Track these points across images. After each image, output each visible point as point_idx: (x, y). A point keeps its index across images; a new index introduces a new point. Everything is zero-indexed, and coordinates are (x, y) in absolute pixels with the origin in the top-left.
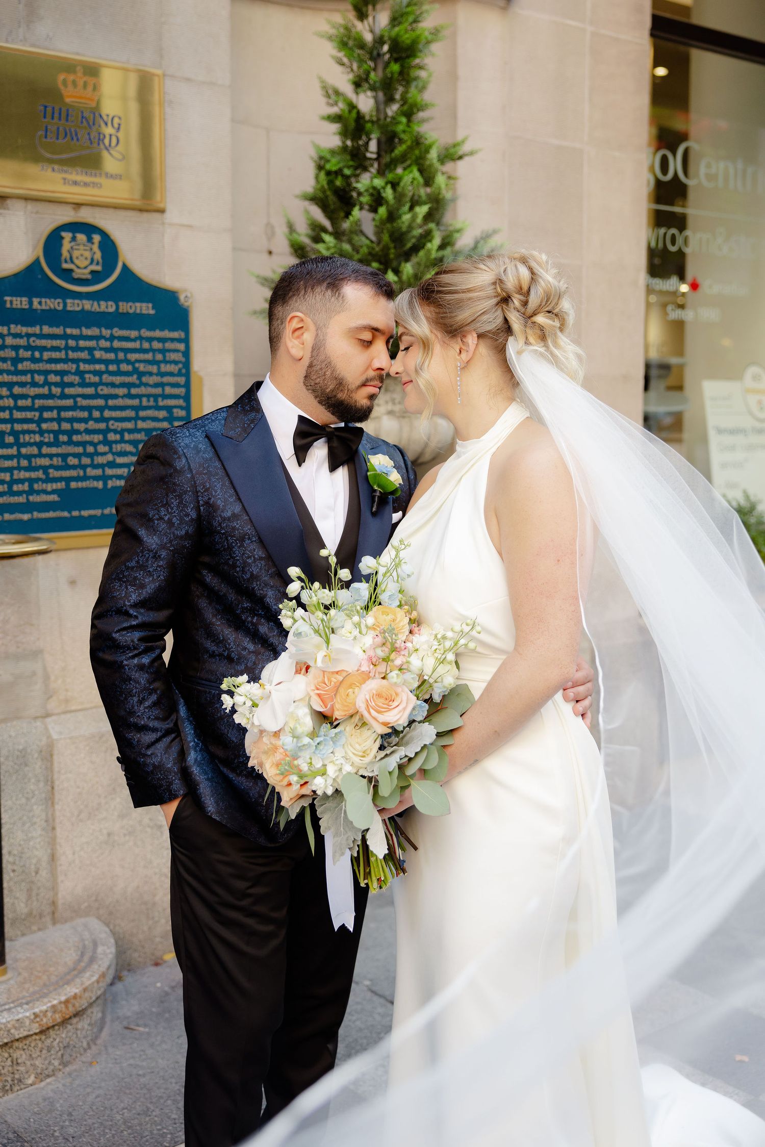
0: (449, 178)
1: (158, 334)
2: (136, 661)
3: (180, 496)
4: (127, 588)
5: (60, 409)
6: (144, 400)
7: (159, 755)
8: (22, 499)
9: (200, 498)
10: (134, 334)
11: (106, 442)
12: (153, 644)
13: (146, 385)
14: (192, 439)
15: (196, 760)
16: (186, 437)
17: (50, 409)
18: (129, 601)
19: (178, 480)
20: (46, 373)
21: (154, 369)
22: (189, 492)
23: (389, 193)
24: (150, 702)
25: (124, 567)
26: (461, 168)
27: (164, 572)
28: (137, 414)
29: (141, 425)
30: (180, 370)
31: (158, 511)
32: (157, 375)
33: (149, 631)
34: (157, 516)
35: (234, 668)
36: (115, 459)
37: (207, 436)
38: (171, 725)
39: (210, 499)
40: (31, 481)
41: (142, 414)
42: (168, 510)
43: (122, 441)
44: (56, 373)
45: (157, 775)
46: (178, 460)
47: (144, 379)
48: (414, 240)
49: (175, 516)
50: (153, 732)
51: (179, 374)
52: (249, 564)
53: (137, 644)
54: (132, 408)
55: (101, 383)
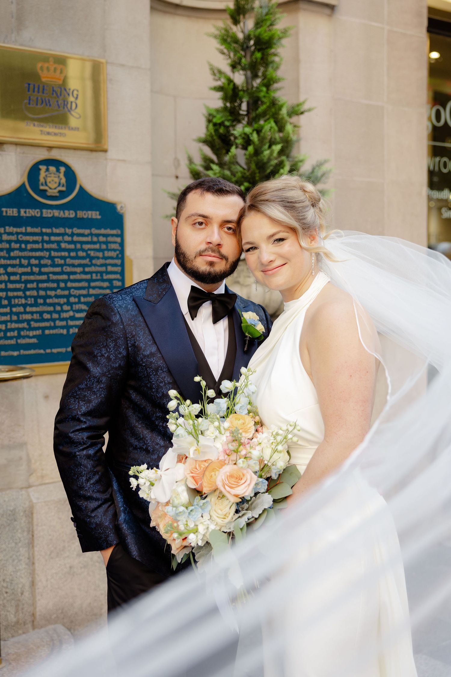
0: (295, 126)
1: (103, 231)
2: (85, 452)
3: (115, 341)
4: (79, 402)
5: (39, 282)
6: (94, 275)
7: (100, 516)
8: (13, 342)
9: (129, 342)
10: (87, 232)
11: (68, 303)
12: (97, 440)
13: (95, 265)
14: (123, 302)
15: (125, 519)
16: (120, 300)
17: (32, 282)
18: (80, 412)
19: (114, 330)
20: (29, 258)
21: (100, 254)
22: (122, 337)
23: (255, 137)
24: (94, 480)
25: (77, 388)
26: (303, 120)
27: (104, 392)
28: (89, 285)
29: (92, 291)
30: (117, 255)
31: (101, 351)
32: (102, 258)
33: (94, 432)
34: (99, 354)
35: (150, 457)
36: (74, 315)
37: (134, 300)
38: (108, 496)
39: (135, 342)
40: (19, 330)
41: (92, 284)
42: (107, 350)
43: (79, 302)
44: (36, 258)
45: (98, 530)
46: (114, 316)
47: (94, 262)
48: (271, 168)
49: (112, 354)
50: (96, 501)
51: (117, 258)
52: (161, 387)
53: (86, 441)
54: (86, 280)
55: (65, 264)
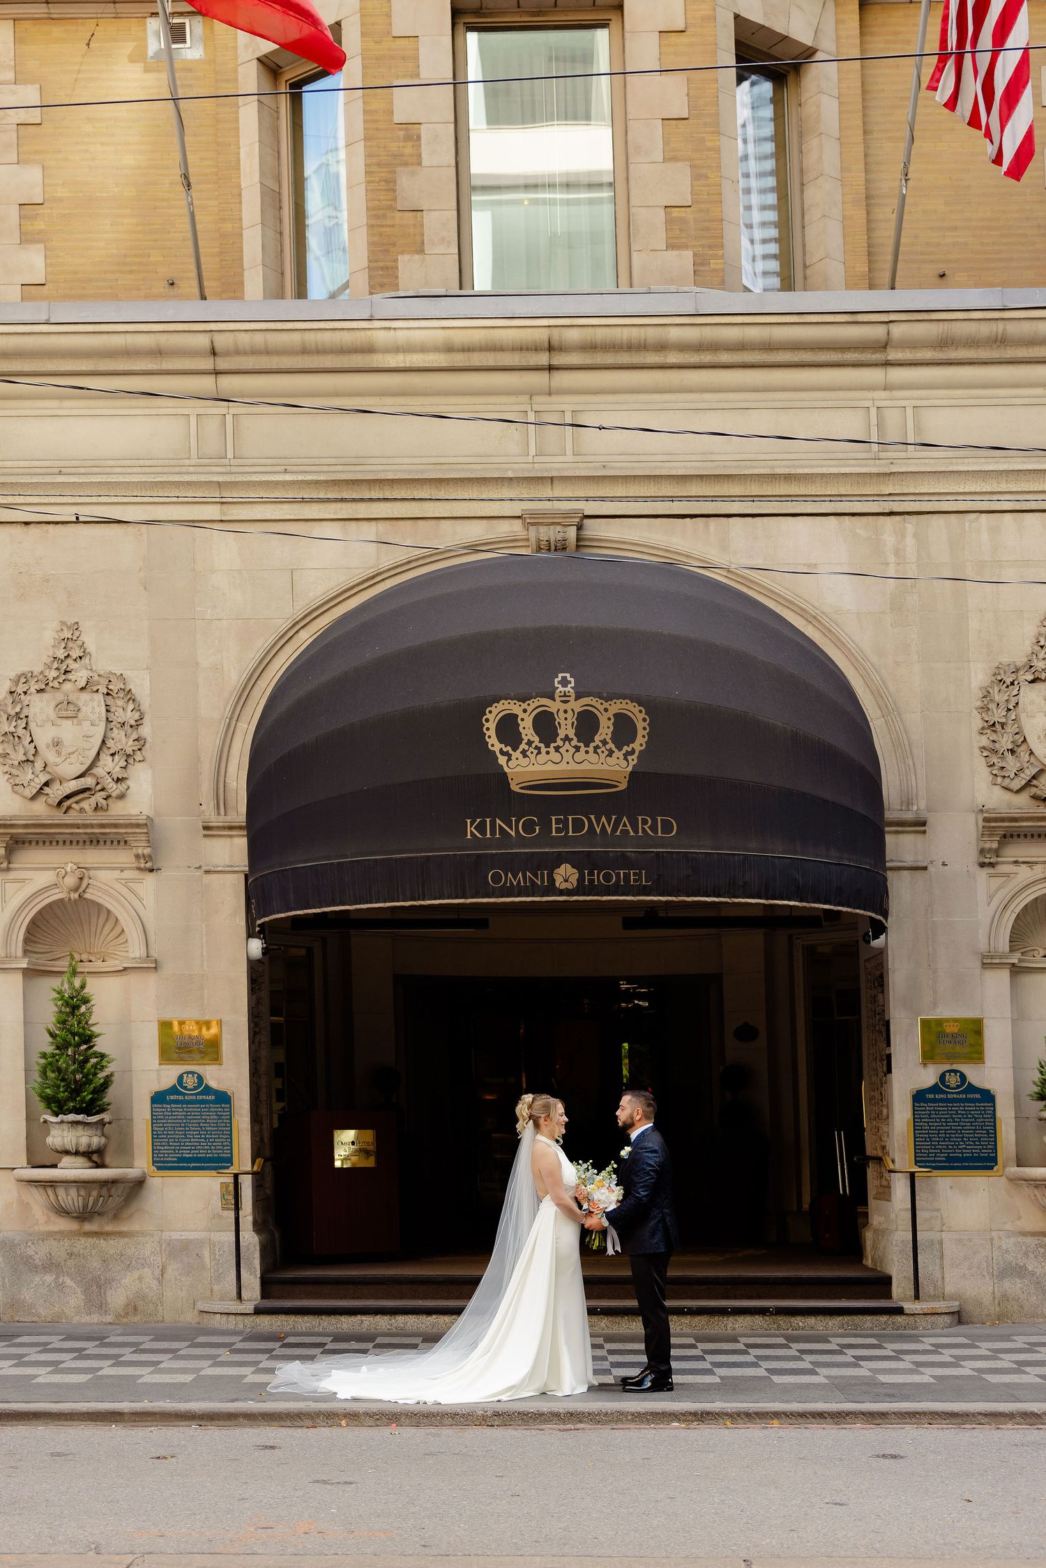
1: (982, 1104)
5: (945, 1130)
6: (978, 1127)
8: (932, 1159)
10: (973, 1105)
11: (962, 1141)
13: (979, 1122)
17: (942, 1130)
20: (941, 1118)
21: (982, 1116)
28: (975, 1132)
29: (976, 1135)
32: (982, 1118)
36: (966, 1147)
40: (936, 1153)
41: (977, 1132)
43: (969, 1140)
44: (944, 1118)
47: (978, 1120)
51: (991, 1118)
54: (972, 1130)
55: (960, 1121)
